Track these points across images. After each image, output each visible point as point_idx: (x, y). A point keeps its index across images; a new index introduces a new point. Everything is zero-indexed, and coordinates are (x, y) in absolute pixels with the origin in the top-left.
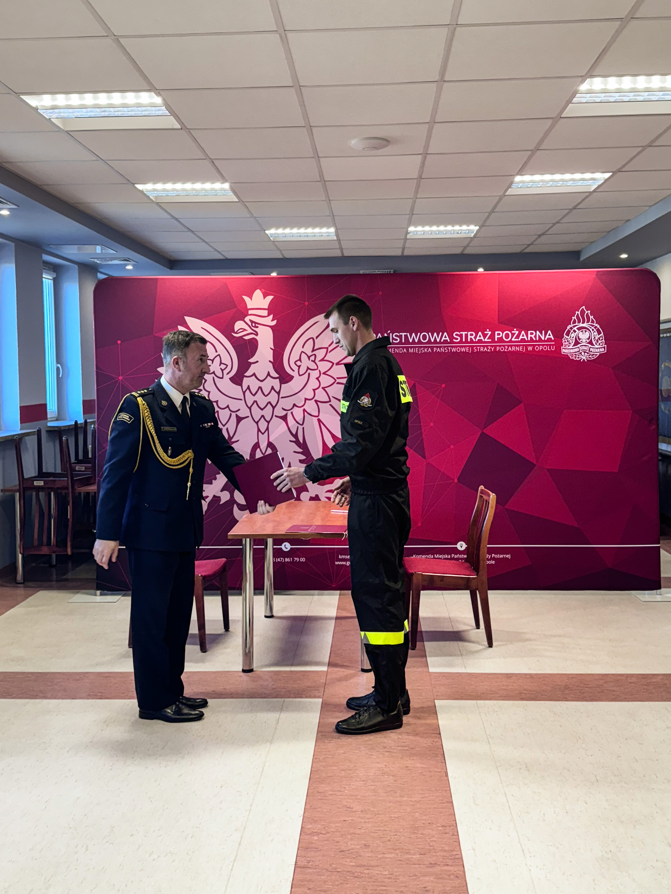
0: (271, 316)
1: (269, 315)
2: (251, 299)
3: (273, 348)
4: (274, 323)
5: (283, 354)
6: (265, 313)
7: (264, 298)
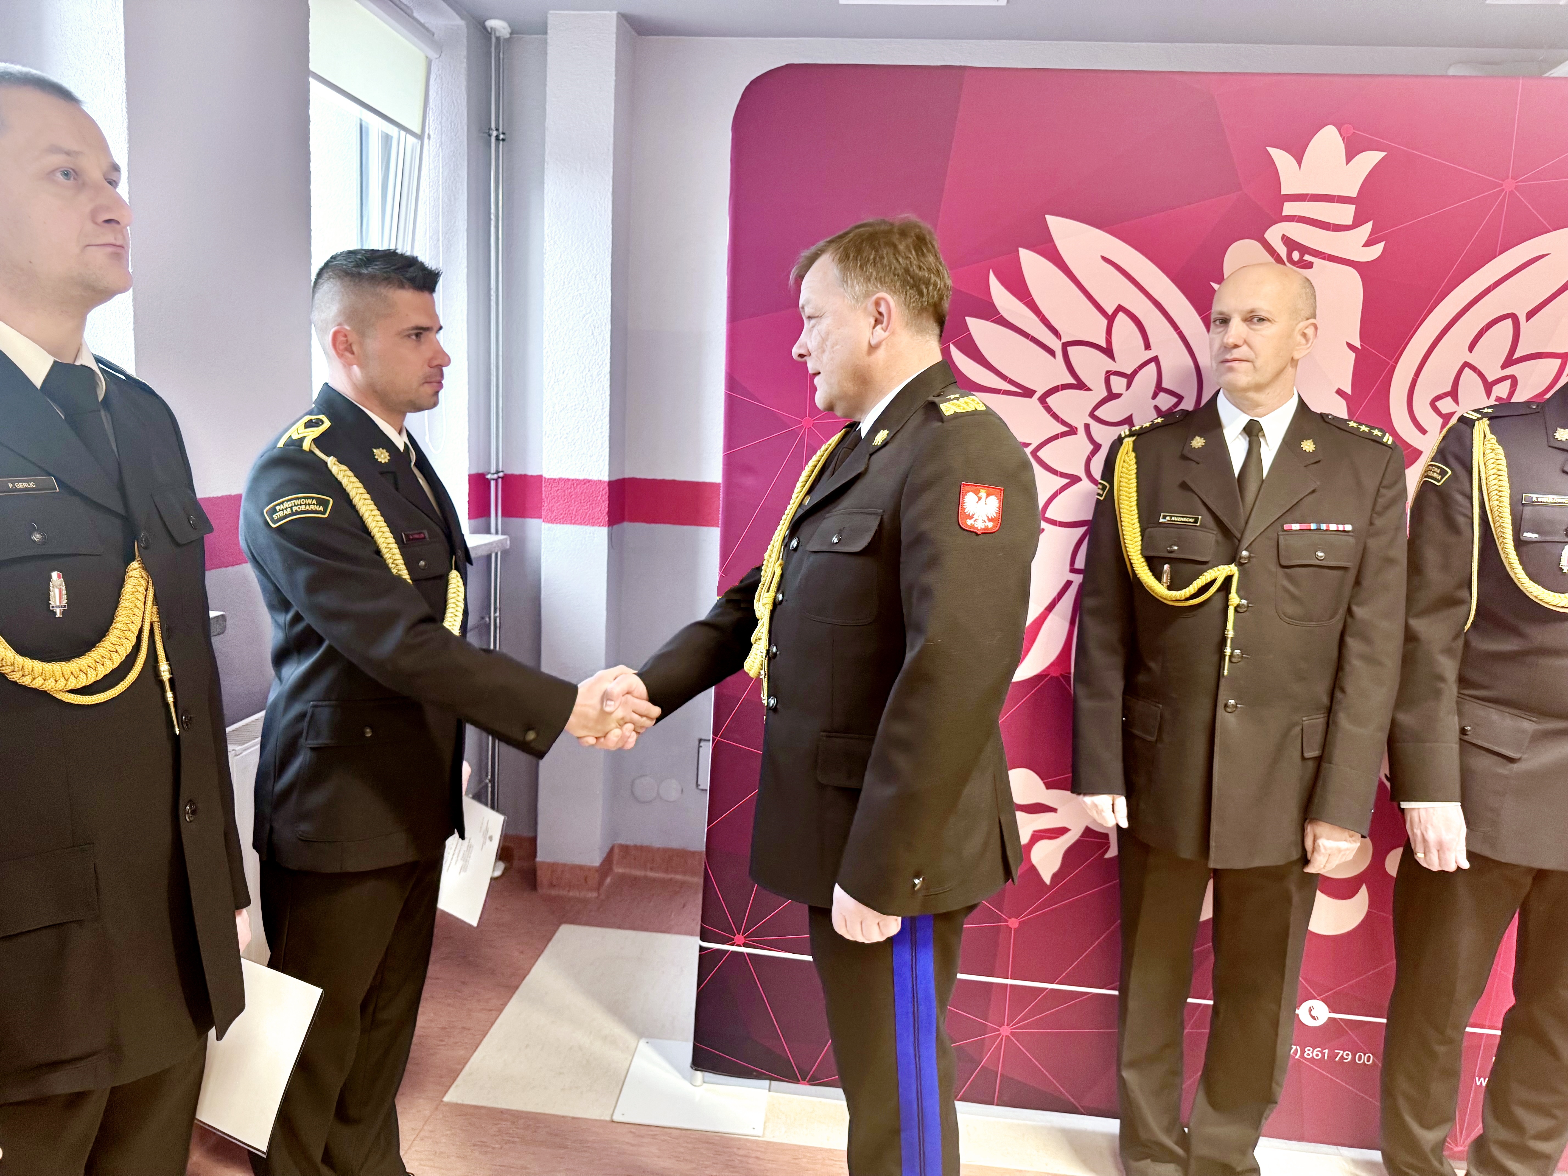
0: (1366, 229)
1: (1357, 223)
2: (1300, 163)
3: (1358, 344)
4: (1377, 250)
5: (1394, 368)
6: (1345, 214)
7: (1348, 161)
